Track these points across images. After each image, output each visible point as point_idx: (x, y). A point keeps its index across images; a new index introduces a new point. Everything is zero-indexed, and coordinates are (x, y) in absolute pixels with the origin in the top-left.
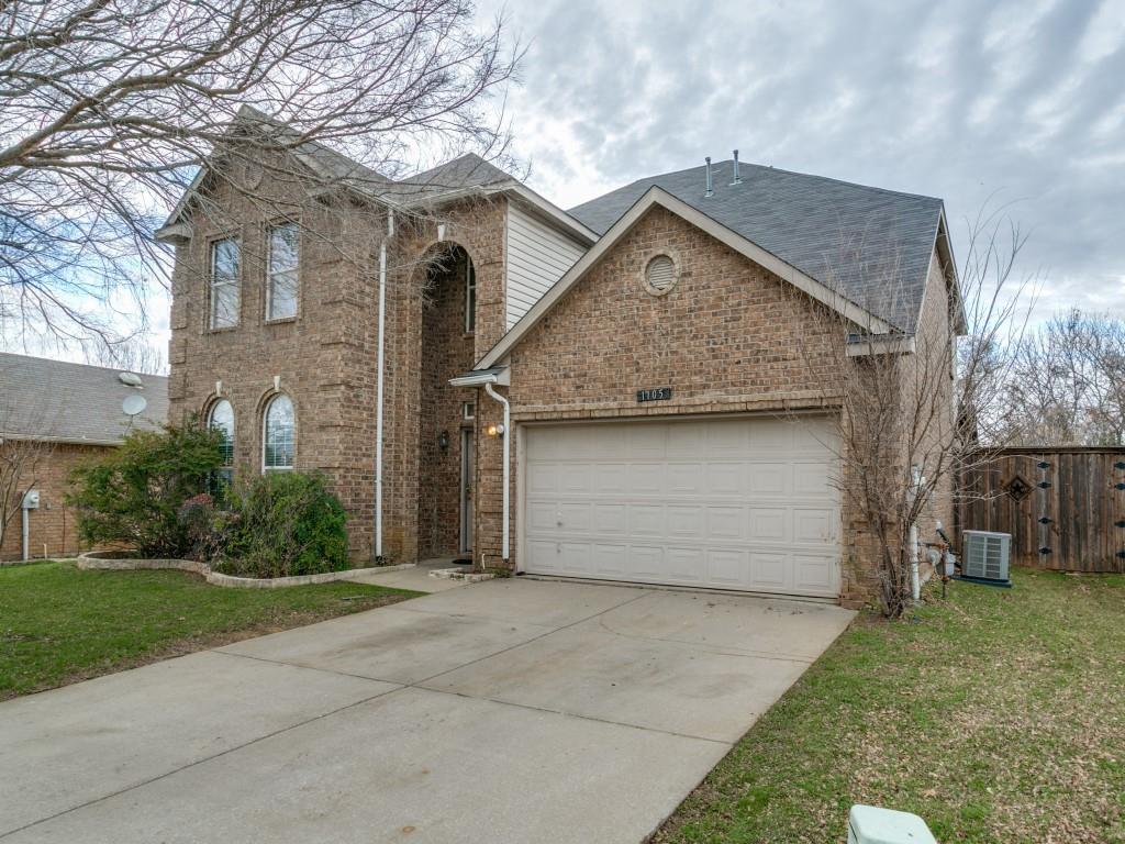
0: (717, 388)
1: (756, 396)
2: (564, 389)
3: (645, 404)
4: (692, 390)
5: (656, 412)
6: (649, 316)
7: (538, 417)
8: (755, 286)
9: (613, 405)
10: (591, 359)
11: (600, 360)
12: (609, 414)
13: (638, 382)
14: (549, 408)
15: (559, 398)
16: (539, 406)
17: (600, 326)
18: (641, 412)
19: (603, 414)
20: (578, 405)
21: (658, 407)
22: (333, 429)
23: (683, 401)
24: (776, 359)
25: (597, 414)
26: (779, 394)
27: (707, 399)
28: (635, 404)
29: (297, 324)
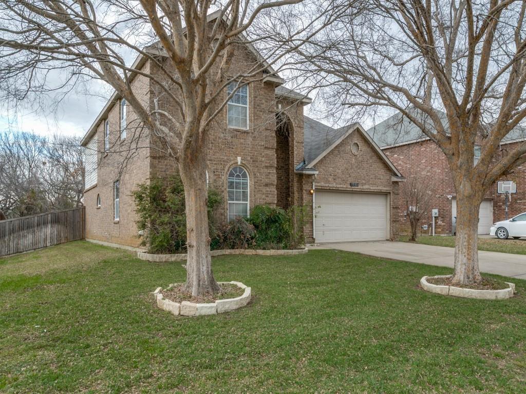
0: (368, 185)
1: (376, 188)
2: (330, 179)
3: (352, 187)
4: (363, 184)
5: (355, 190)
6: (352, 160)
7: (323, 188)
8: (375, 158)
9: (345, 186)
10: (337, 171)
11: (340, 171)
12: (343, 189)
13: (350, 180)
14: (327, 185)
15: (328, 182)
16: (323, 184)
17: (340, 160)
18: (351, 190)
19: (342, 189)
20: (334, 185)
21: (355, 188)
22: (272, 186)
23: (361, 187)
24: (379, 179)
25: (340, 189)
26: (380, 188)
27: (366, 187)
28: (350, 187)
29: (251, 134)
